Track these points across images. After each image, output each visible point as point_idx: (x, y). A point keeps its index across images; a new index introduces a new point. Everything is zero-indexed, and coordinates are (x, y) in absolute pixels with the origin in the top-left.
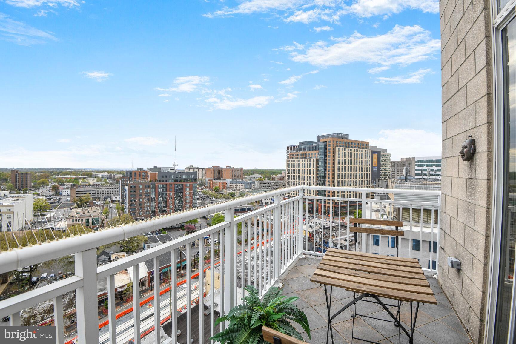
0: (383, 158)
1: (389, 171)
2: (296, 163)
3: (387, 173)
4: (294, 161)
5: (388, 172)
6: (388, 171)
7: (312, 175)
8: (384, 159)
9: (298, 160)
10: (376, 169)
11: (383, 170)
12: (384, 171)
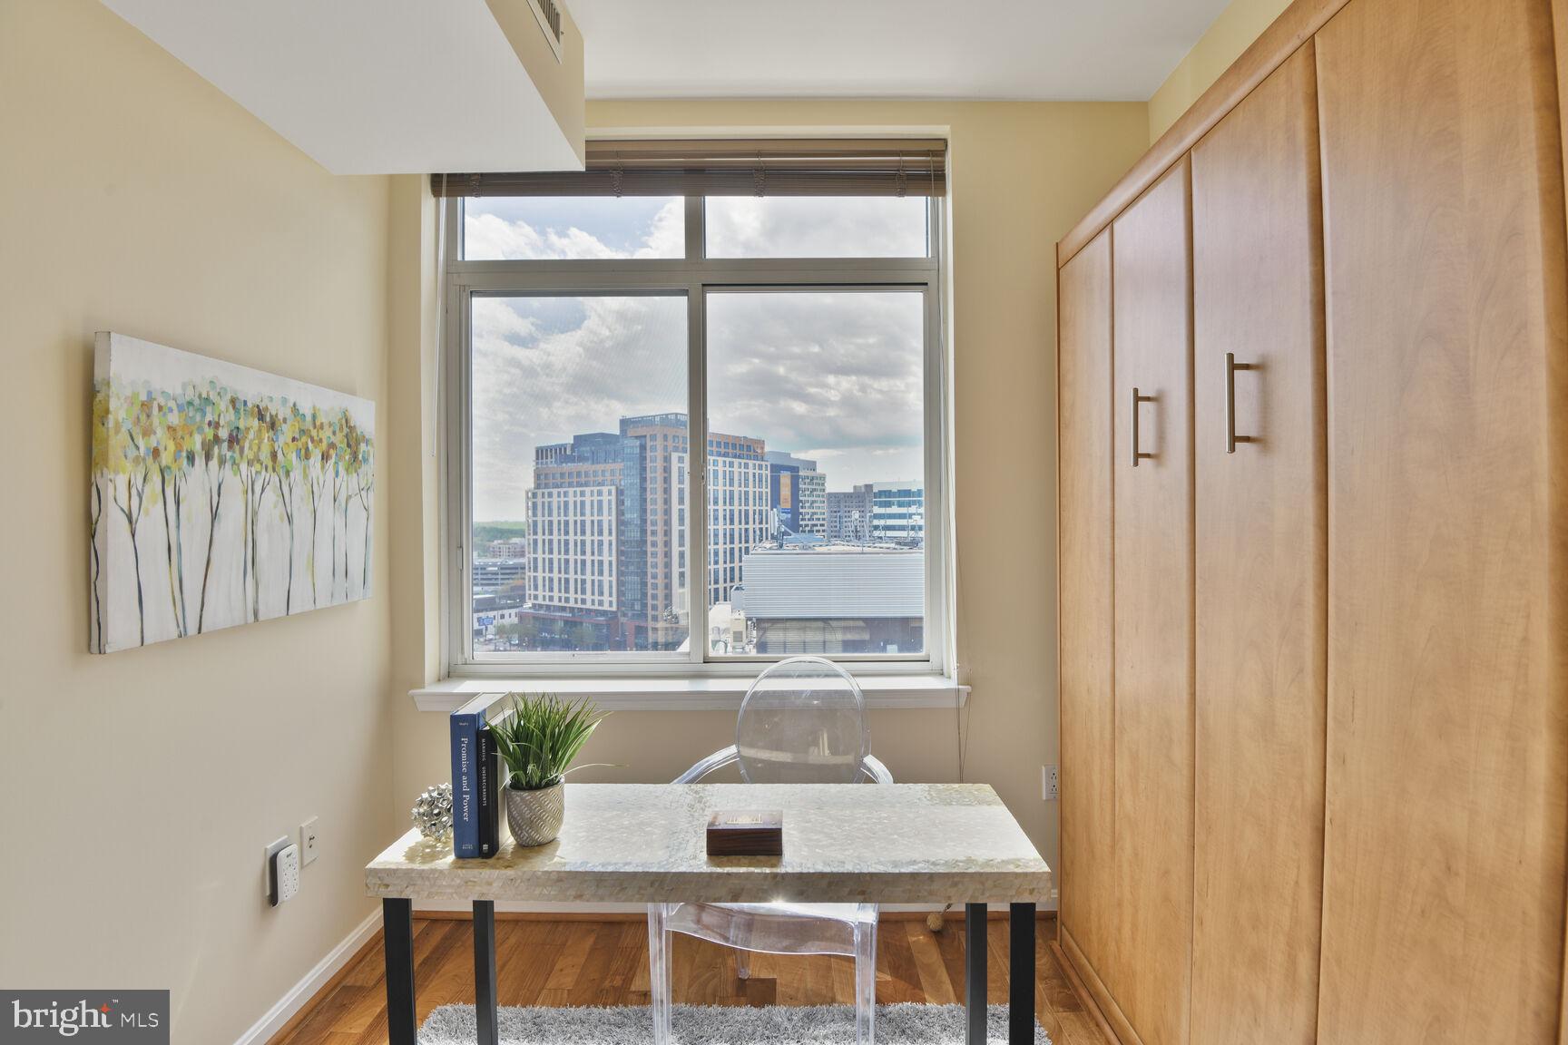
0: (806, 486)
1: (824, 519)
2: (555, 499)
3: (816, 525)
4: (550, 495)
5: (819, 523)
6: (819, 519)
7: (606, 538)
8: (810, 487)
9: (562, 490)
10: (789, 516)
11: (807, 517)
12: (809, 520)
